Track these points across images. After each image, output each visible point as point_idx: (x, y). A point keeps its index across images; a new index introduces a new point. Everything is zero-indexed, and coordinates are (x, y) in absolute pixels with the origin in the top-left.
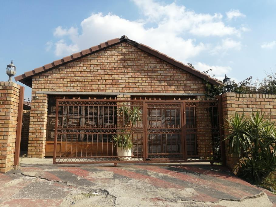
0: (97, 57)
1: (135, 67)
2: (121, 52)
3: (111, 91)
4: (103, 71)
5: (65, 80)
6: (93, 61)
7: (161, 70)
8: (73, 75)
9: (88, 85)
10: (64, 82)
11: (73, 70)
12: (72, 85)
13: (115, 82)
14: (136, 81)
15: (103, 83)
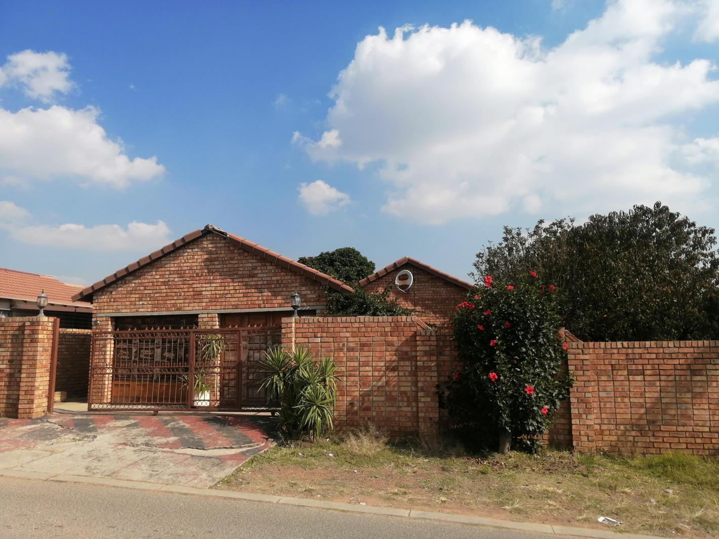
0: (174, 260)
1: (225, 270)
2: (205, 250)
3: (190, 308)
4: (181, 279)
5: (132, 296)
6: (168, 265)
7: (264, 271)
8: (142, 288)
9: (161, 302)
10: (131, 299)
11: (143, 281)
12: (141, 303)
13: (198, 295)
14: (226, 292)
15: (181, 298)
